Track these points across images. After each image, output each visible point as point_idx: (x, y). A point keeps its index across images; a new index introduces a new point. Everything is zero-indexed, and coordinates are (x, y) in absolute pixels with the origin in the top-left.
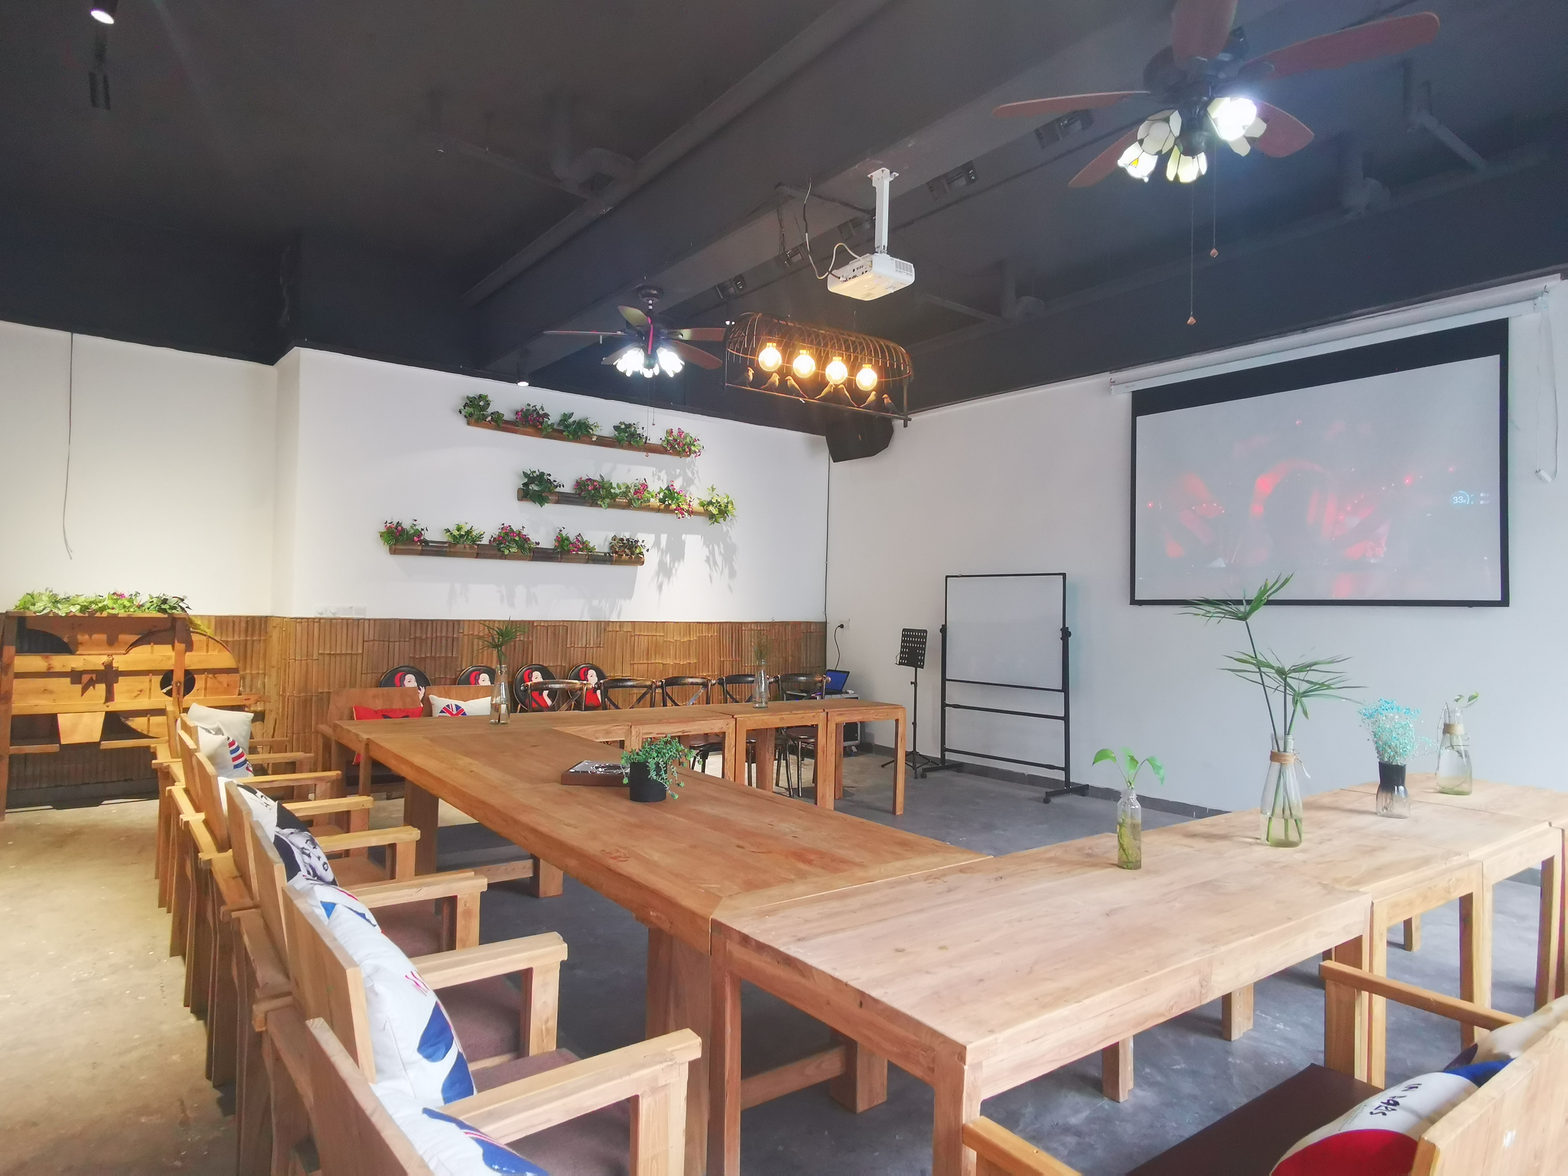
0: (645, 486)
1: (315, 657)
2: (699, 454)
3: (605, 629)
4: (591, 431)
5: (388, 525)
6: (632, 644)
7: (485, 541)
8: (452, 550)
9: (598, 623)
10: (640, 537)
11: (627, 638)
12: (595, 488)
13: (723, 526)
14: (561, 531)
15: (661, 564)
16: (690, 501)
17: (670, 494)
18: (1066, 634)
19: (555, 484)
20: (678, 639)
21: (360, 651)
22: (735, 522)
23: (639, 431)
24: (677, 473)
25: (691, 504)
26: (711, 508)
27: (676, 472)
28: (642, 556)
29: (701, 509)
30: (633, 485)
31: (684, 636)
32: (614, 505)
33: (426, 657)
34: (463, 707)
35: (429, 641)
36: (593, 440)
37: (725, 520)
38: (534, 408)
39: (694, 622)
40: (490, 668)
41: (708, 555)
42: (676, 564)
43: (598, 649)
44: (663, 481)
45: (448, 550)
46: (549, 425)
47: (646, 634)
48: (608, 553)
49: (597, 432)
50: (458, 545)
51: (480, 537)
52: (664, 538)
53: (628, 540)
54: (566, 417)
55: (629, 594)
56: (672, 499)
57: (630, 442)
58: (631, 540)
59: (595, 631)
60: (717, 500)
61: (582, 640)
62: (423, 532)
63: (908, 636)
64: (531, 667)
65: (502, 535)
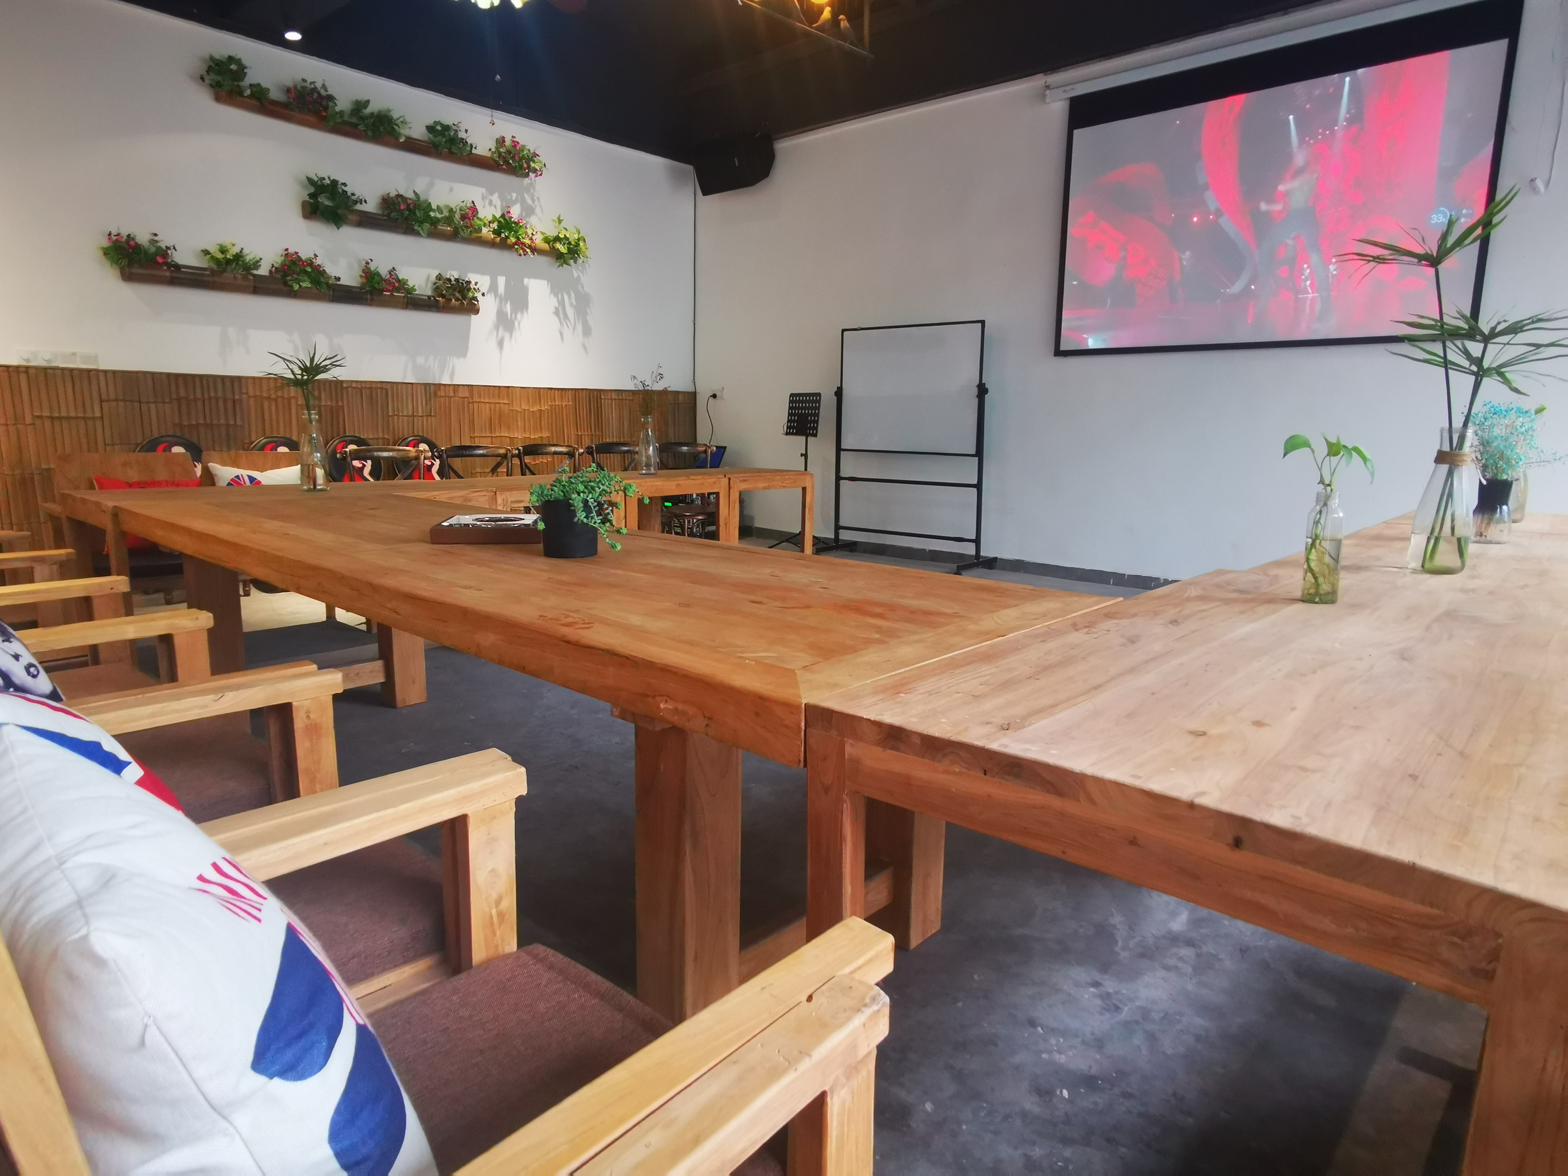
0: (474, 209)
1: (28, 419)
2: (540, 173)
3: (436, 395)
4: (396, 127)
5: (115, 238)
6: (471, 412)
7: (263, 271)
8: (217, 279)
9: (426, 385)
10: (473, 277)
11: (464, 407)
12: (408, 209)
13: (573, 270)
14: (367, 263)
15: (501, 314)
16: (532, 234)
17: (506, 224)
18: (982, 390)
19: (353, 198)
20: (526, 408)
21: (98, 414)
22: (587, 265)
23: (462, 135)
24: (514, 198)
25: (534, 238)
26: (558, 246)
27: (511, 197)
28: (476, 303)
29: (546, 246)
30: (458, 207)
31: (533, 405)
32: (435, 235)
33: (198, 424)
34: (259, 479)
35: (200, 404)
36: (401, 141)
37: (575, 262)
38: (312, 86)
39: (544, 388)
40: (290, 439)
41: (557, 305)
42: (519, 316)
43: (429, 418)
44: (495, 207)
45: (210, 279)
46: (337, 113)
47: (487, 401)
48: (433, 296)
49: (405, 132)
50: (225, 274)
51: (256, 264)
52: (501, 281)
53: (457, 280)
54: (360, 106)
55: (462, 350)
56: (510, 229)
57: (450, 149)
58: (461, 281)
59: (424, 397)
60: (565, 235)
61: (407, 407)
62: (169, 252)
63: (796, 402)
64: (343, 439)
65: (287, 263)
